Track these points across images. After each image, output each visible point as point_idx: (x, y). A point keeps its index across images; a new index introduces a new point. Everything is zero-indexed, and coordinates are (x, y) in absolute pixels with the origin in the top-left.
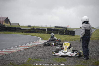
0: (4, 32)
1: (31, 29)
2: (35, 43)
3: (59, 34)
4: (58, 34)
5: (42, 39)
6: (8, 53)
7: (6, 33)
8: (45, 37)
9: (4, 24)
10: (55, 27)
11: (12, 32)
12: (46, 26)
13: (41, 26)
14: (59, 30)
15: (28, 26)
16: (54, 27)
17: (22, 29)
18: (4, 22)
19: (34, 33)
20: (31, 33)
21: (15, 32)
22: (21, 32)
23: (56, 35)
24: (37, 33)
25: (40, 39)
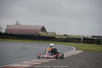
0: (38, 41)
1: (66, 38)
2: (68, 53)
3: (96, 44)
4: (94, 44)
5: (77, 49)
6: (38, 63)
7: (40, 42)
8: (80, 47)
9: (40, 32)
10: (93, 36)
11: (47, 41)
12: (83, 35)
13: (78, 36)
14: (96, 40)
15: (64, 35)
16: (91, 37)
17: (56, 39)
18: (40, 31)
19: (68, 42)
20: (66, 42)
21: (49, 41)
22: (55, 41)
23: (92, 45)
24: (72, 42)
25: (75, 48)
